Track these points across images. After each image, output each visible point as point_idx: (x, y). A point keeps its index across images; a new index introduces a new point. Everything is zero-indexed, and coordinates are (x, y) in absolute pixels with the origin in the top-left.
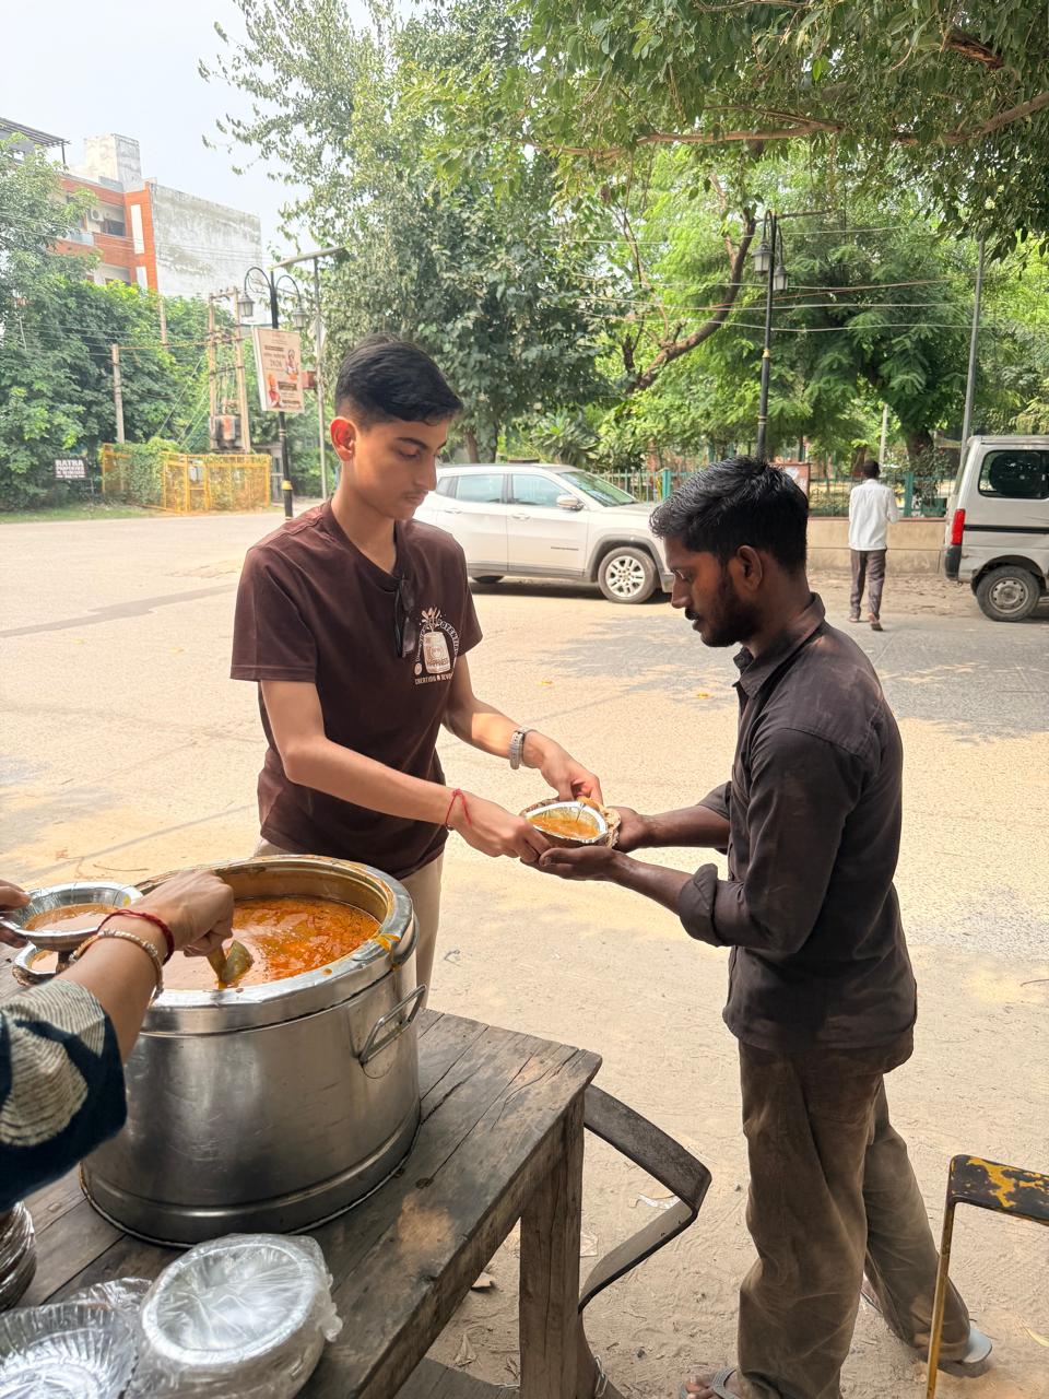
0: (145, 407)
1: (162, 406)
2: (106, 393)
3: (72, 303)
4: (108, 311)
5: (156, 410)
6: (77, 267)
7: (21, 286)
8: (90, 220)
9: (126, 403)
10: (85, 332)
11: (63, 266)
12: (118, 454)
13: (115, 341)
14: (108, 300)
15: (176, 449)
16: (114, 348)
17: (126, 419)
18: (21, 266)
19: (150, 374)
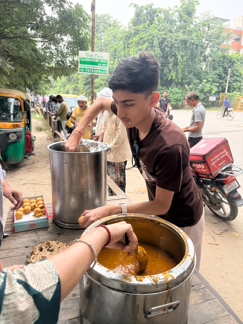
0: (234, 84)
1: (239, 84)
2: (225, 81)
3: (222, 59)
4: (230, 61)
5: (237, 85)
6: (225, 50)
7: (211, 56)
8: (232, 38)
9: (230, 83)
10: (223, 66)
11: (222, 50)
12: (224, 96)
13: (230, 68)
14: (231, 58)
15: (239, 95)
16: (230, 69)
17: (229, 87)
18: (212, 51)
19: (237, 76)
